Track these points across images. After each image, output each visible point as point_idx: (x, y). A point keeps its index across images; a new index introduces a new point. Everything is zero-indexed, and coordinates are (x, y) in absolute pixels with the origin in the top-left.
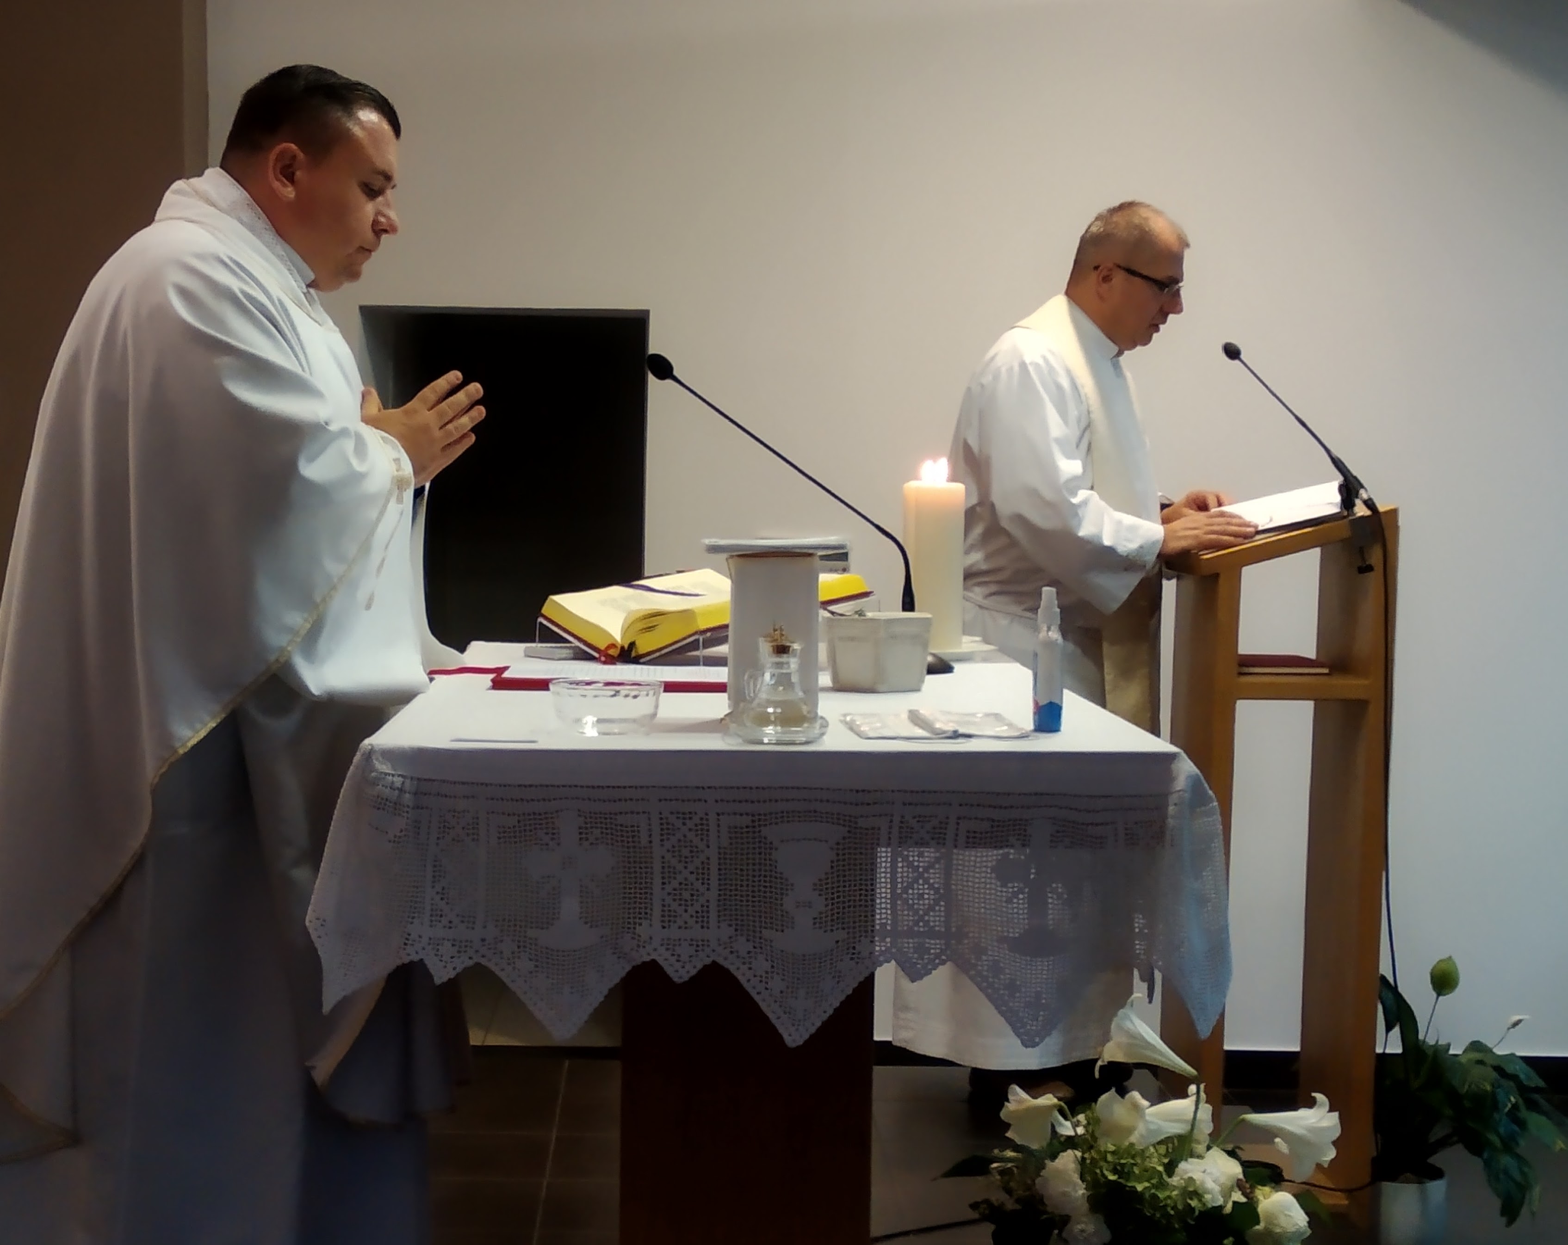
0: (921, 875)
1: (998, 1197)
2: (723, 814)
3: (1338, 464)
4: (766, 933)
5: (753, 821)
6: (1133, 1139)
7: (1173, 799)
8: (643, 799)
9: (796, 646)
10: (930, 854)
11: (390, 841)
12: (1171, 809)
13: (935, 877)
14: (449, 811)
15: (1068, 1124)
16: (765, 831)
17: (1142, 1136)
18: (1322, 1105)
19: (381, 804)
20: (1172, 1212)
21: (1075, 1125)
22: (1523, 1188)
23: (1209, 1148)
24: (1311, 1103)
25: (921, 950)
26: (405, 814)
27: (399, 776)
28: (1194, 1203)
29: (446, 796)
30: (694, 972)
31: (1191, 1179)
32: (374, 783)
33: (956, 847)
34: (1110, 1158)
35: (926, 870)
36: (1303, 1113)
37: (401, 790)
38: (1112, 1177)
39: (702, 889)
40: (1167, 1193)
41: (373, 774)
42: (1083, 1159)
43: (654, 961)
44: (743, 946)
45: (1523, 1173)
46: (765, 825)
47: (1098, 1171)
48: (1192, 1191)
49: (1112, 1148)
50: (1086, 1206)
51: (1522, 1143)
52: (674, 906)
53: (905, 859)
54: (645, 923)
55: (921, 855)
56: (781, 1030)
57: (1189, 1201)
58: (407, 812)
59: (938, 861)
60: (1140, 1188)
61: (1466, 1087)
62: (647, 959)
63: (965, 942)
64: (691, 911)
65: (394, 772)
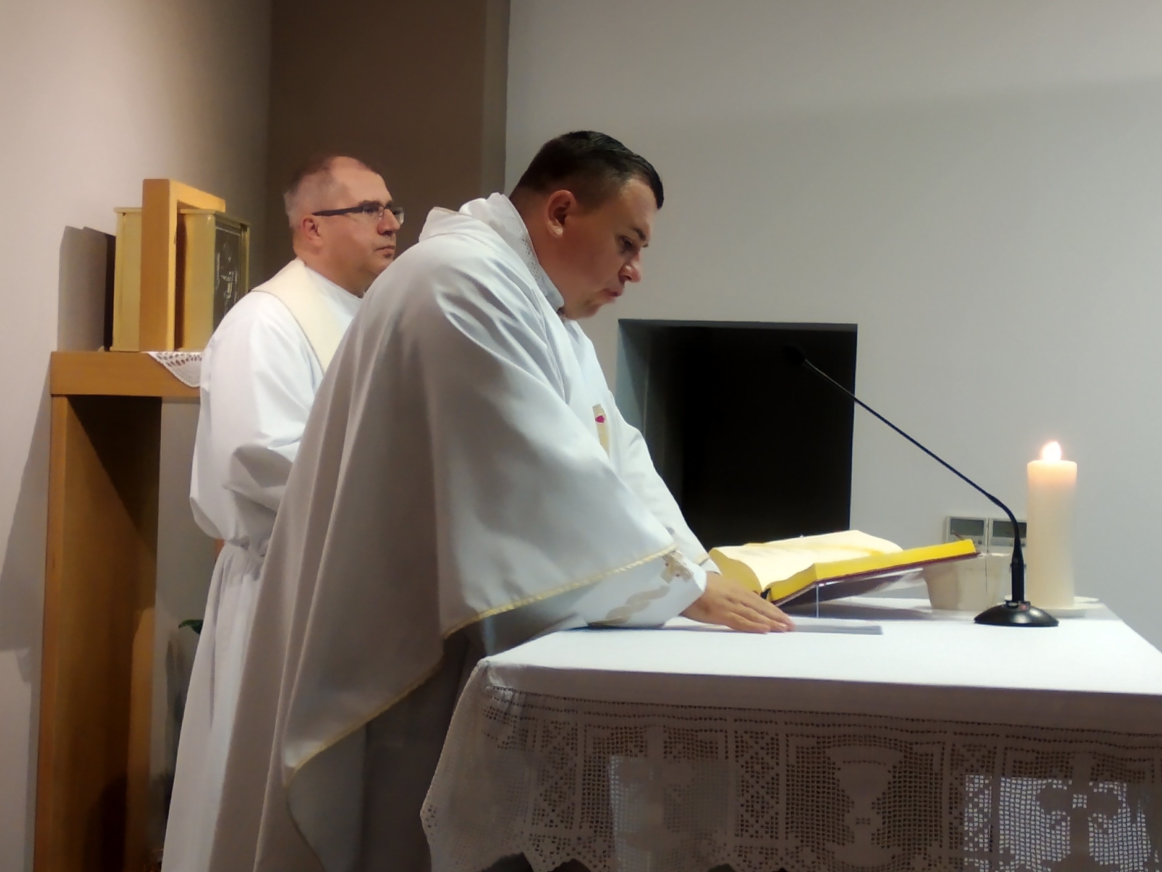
0: (971, 800)
2: (792, 735)
4: (829, 846)
5: (818, 743)
8: (721, 719)
10: (979, 780)
11: (499, 747)
13: (984, 802)
14: (552, 722)
16: (828, 752)
19: (493, 714)
26: (512, 724)
27: (510, 690)
29: (550, 709)
32: (488, 695)
33: (1004, 775)
35: (976, 795)
37: (511, 702)
39: (772, 802)
41: (488, 688)
43: (727, 866)
44: (807, 856)
46: (829, 747)
52: (747, 817)
54: (720, 831)
55: (970, 781)
58: (515, 722)
59: (986, 786)
62: (721, 863)
63: (1012, 863)
64: (762, 821)
65: (505, 687)
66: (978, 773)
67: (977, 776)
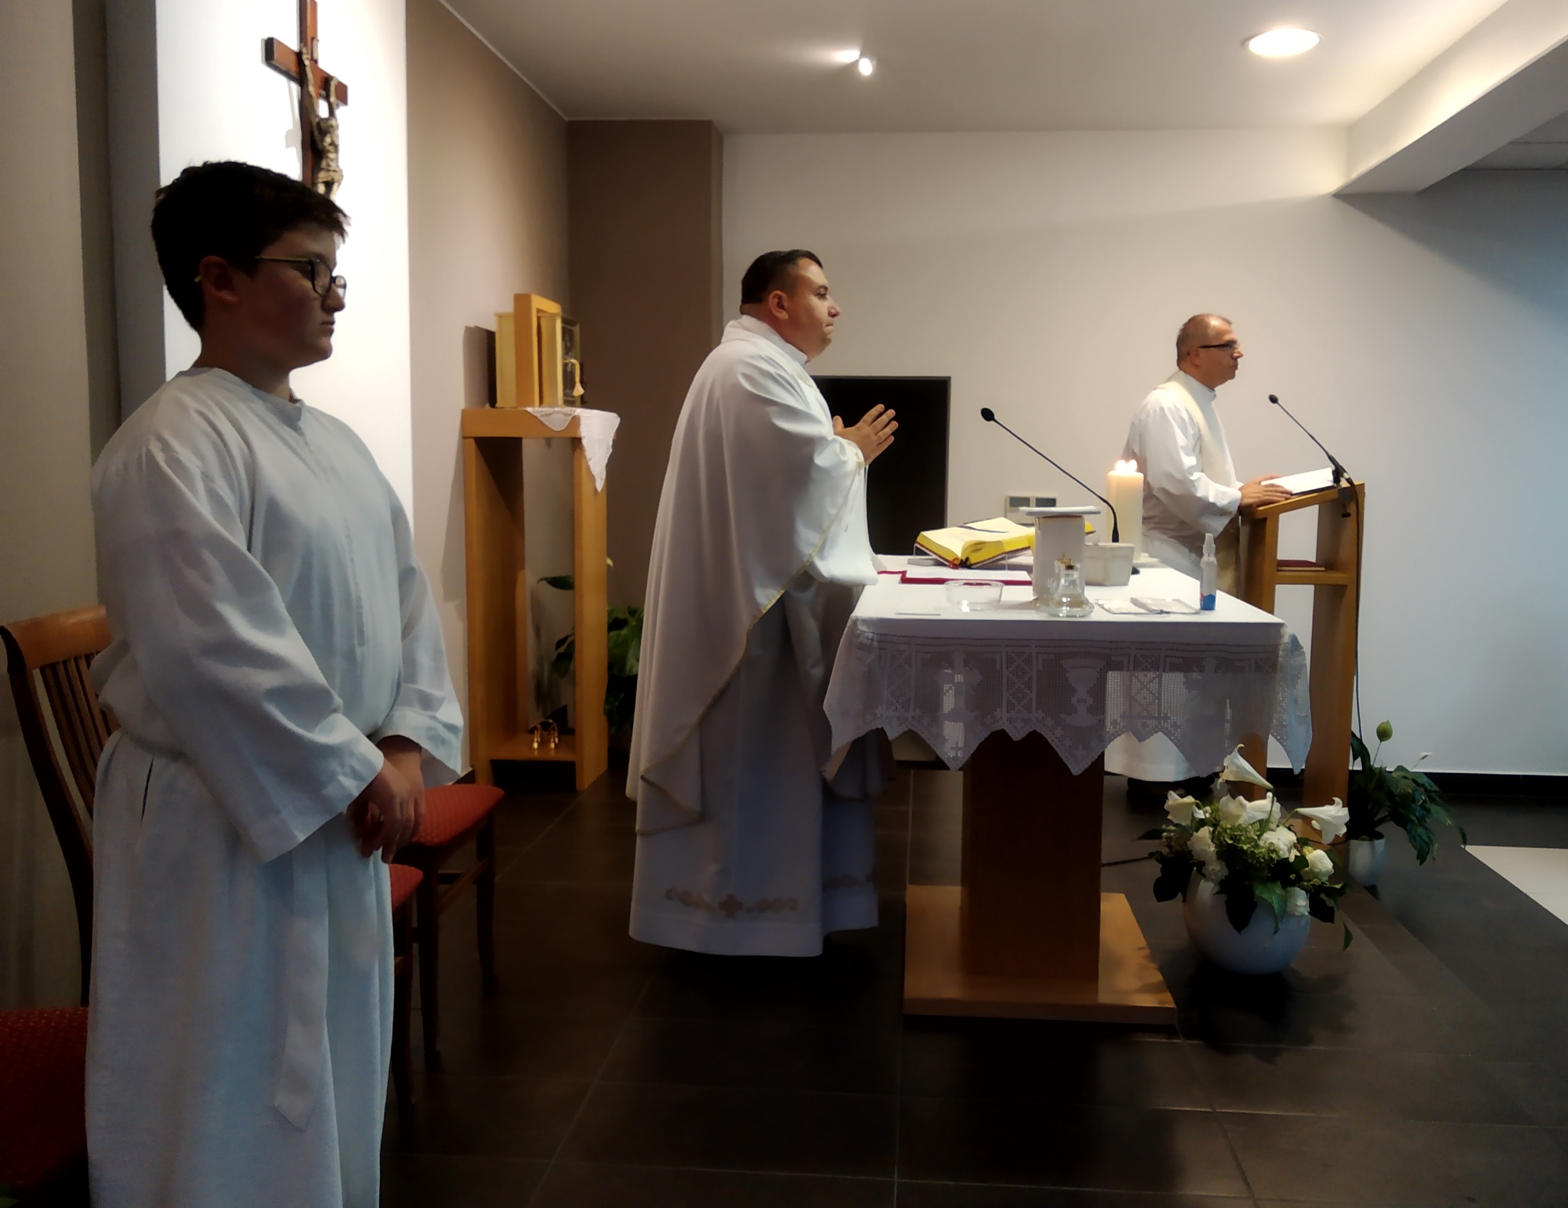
0: (1145, 687)
1: (1165, 851)
2: (1040, 653)
3: (1331, 459)
4: (1062, 716)
5: (1056, 657)
6: (1241, 821)
7: (1281, 647)
8: (998, 645)
9: (1078, 566)
10: (1151, 675)
11: (866, 666)
12: (1281, 653)
13: (1154, 686)
14: (896, 651)
15: (1201, 812)
16: (1062, 662)
17: (1245, 820)
18: (1338, 804)
19: (862, 647)
20: (1263, 861)
21: (1205, 812)
22: (1429, 844)
23: (1278, 826)
24: (1332, 803)
25: (1145, 726)
27: (871, 632)
28: (1274, 856)
29: (895, 643)
30: (1024, 736)
31: (1272, 843)
32: (858, 636)
33: (1164, 671)
34: (1228, 831)
35: (1148, 683)
36: (1327, 808)
37: (872, 640)
38: (1230, 842)
39: (1028, 692)
40: (1260, 850)
41: (858, 632)
42: (1214, 832)
43: (1003, 730)
44: (1049, 722)
45: (1429, 837)
46: (1062, 659)
47: (1222, 838)
48: (1272, 850)
49: (1229, 826)
50: (1215, 857)
51: (1428, 820)
52: (1013, 701)
53: (1137, 677)
54: (999, 710)
55: (1146, 675)
56: (1069, 766)
57: (1271, 855)
58: (875, 651)
59: (1154, 679)
60: (1245, 847)
61: (1398, 790)
62: (999, 728)
63: (1169, 721)
64: (1022, 703)
65: (868, 631)
66: (1149, 671)
67: (1149, 673)
